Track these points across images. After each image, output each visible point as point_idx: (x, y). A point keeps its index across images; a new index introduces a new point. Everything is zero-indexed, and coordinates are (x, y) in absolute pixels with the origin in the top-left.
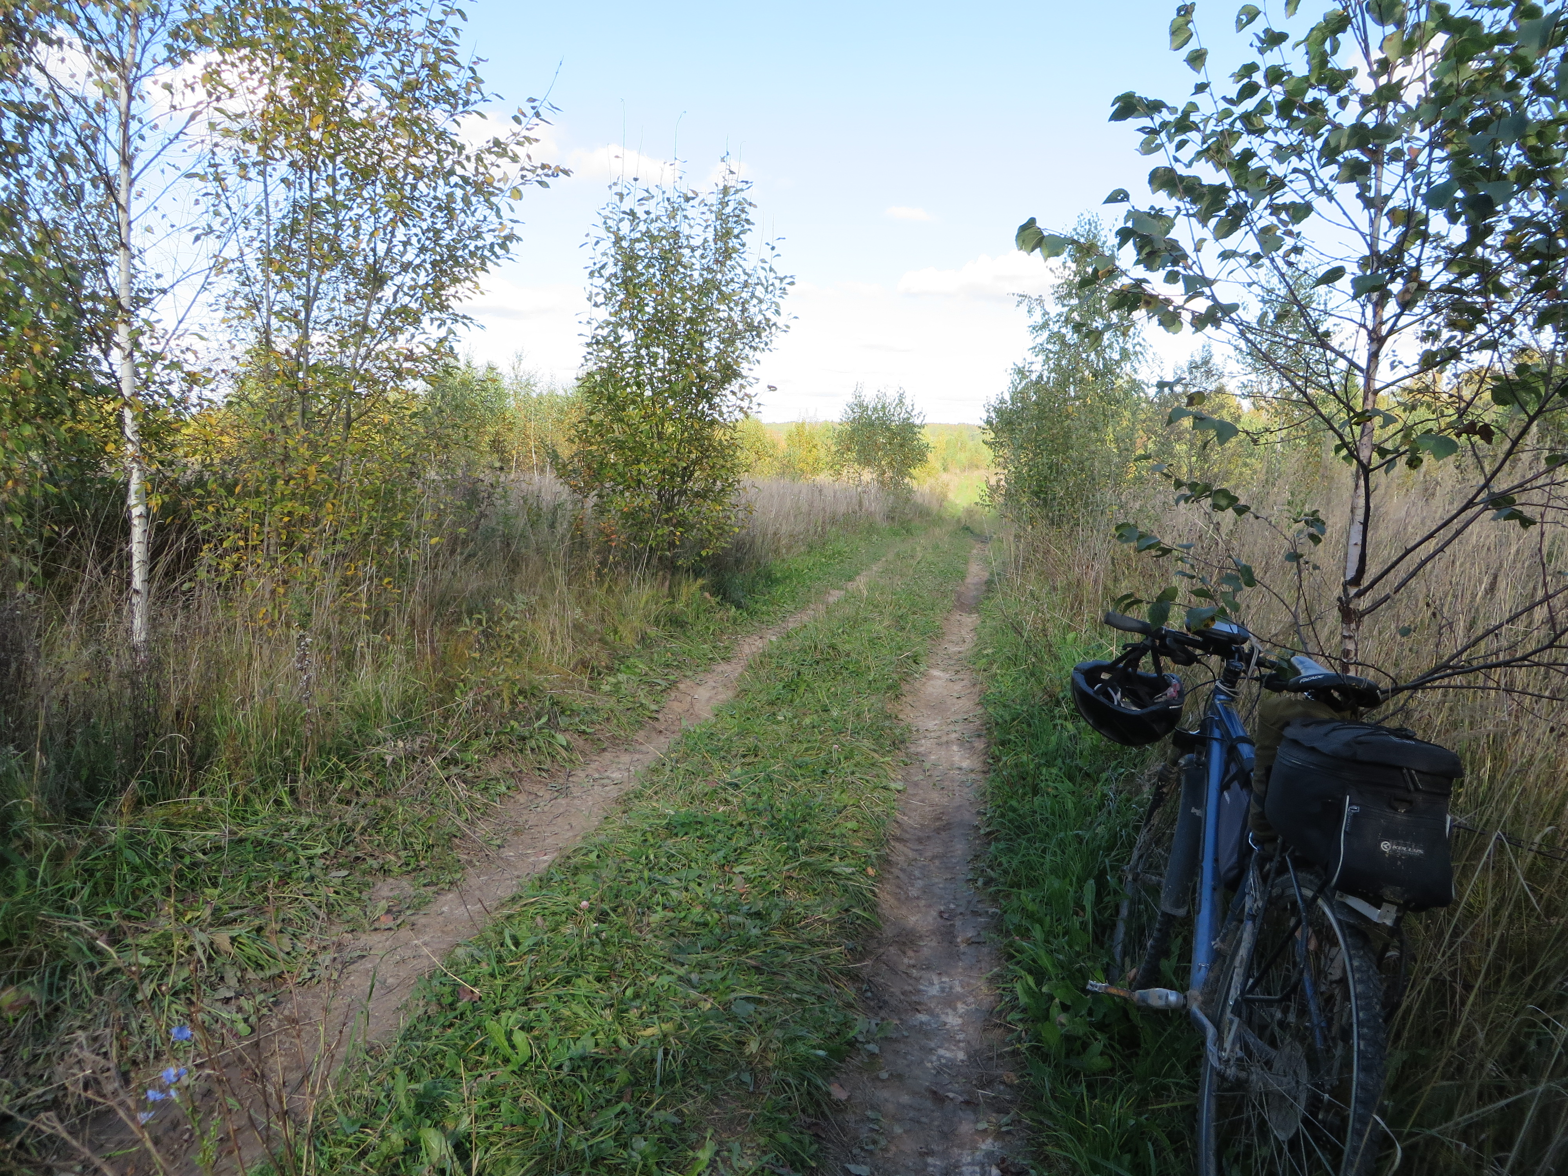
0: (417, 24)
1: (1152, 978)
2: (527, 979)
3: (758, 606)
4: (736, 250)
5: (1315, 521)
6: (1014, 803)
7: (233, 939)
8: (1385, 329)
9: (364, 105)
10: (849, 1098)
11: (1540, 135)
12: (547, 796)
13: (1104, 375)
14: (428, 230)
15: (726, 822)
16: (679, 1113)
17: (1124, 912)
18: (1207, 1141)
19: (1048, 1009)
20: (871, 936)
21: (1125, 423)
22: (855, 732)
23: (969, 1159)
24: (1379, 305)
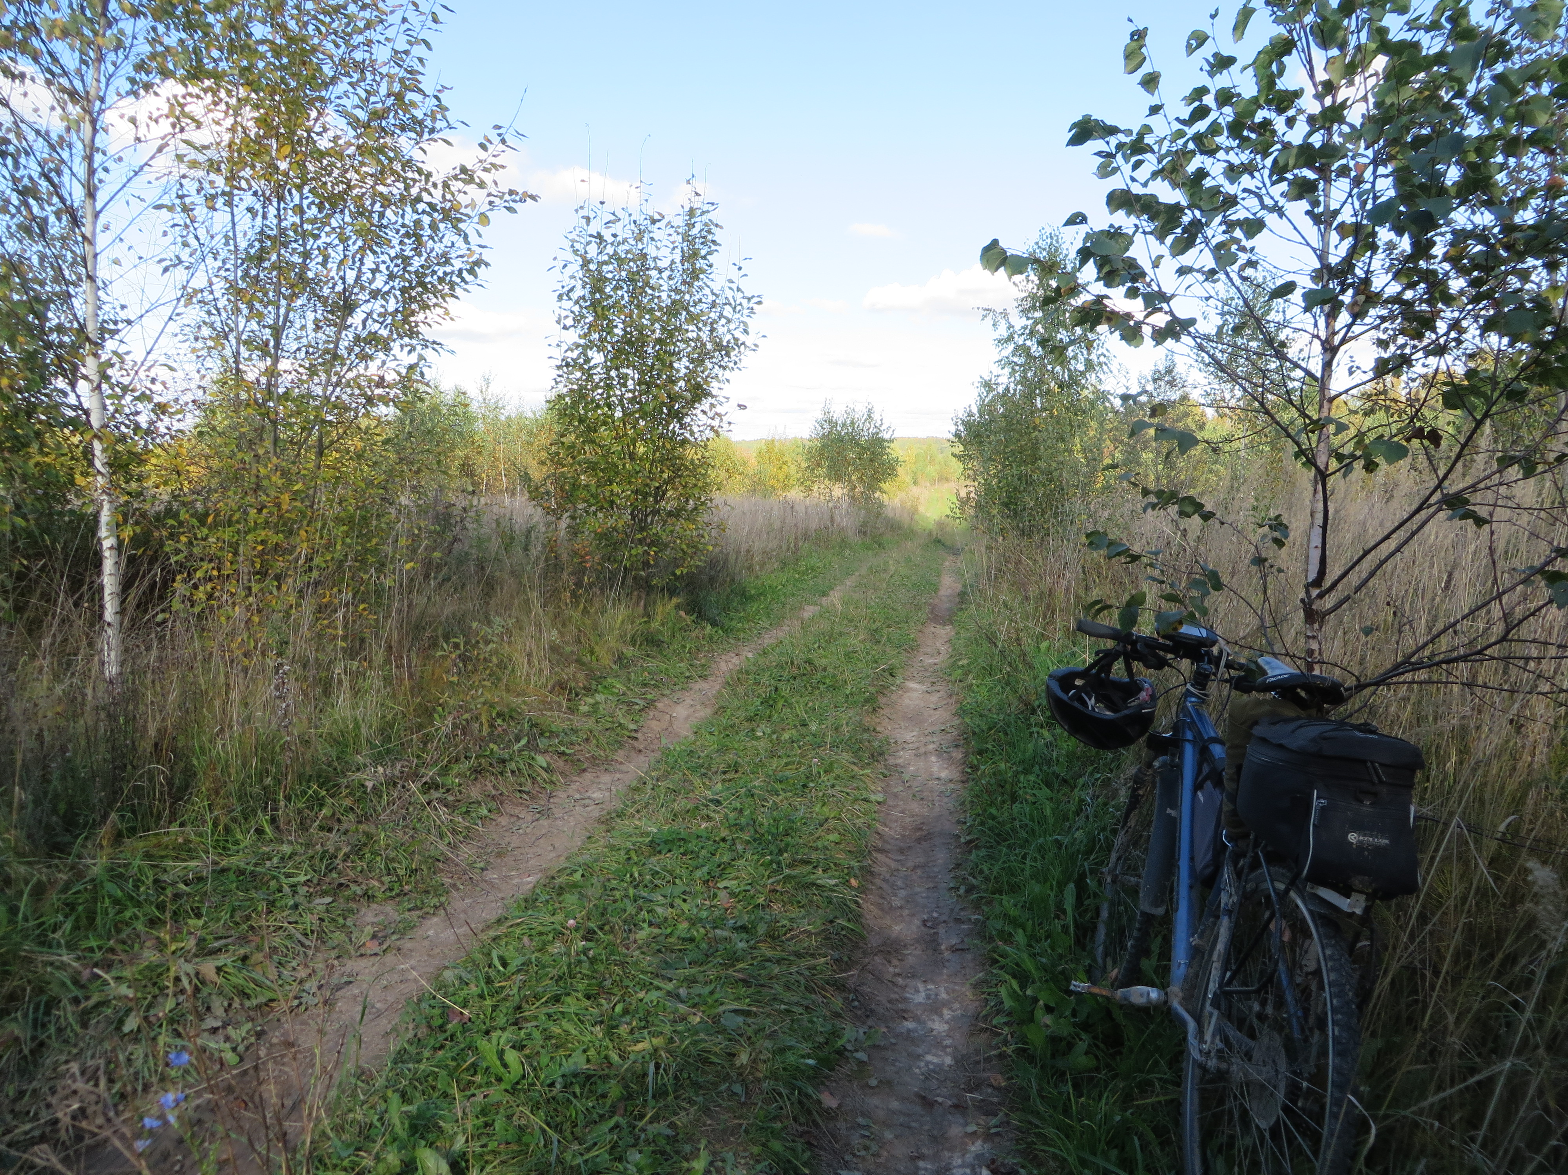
0: (382, 54)
1: (1134, 977)
2: (517, 998)
3: (734, 623)
4: (703, 271)
5: (1278, 525)
6: (993, 811)
7: (219, 969)
8: (1337, 339)
9: (331, 134)
10: (840, 1106)
11: (1478, 151)
12: (529, 818)
13: (1069, 386)
14: (397, 257)
15: (708, 839)
16: (672, 1125)
17: (1105, 914)
18: (1192, 1134)
19: (1032, 1012)
20: (856, 946)
21: (1092, 433)
22: (834, 746)
23: (959, 1161)
24: (1332, 316)
